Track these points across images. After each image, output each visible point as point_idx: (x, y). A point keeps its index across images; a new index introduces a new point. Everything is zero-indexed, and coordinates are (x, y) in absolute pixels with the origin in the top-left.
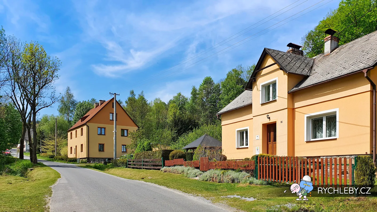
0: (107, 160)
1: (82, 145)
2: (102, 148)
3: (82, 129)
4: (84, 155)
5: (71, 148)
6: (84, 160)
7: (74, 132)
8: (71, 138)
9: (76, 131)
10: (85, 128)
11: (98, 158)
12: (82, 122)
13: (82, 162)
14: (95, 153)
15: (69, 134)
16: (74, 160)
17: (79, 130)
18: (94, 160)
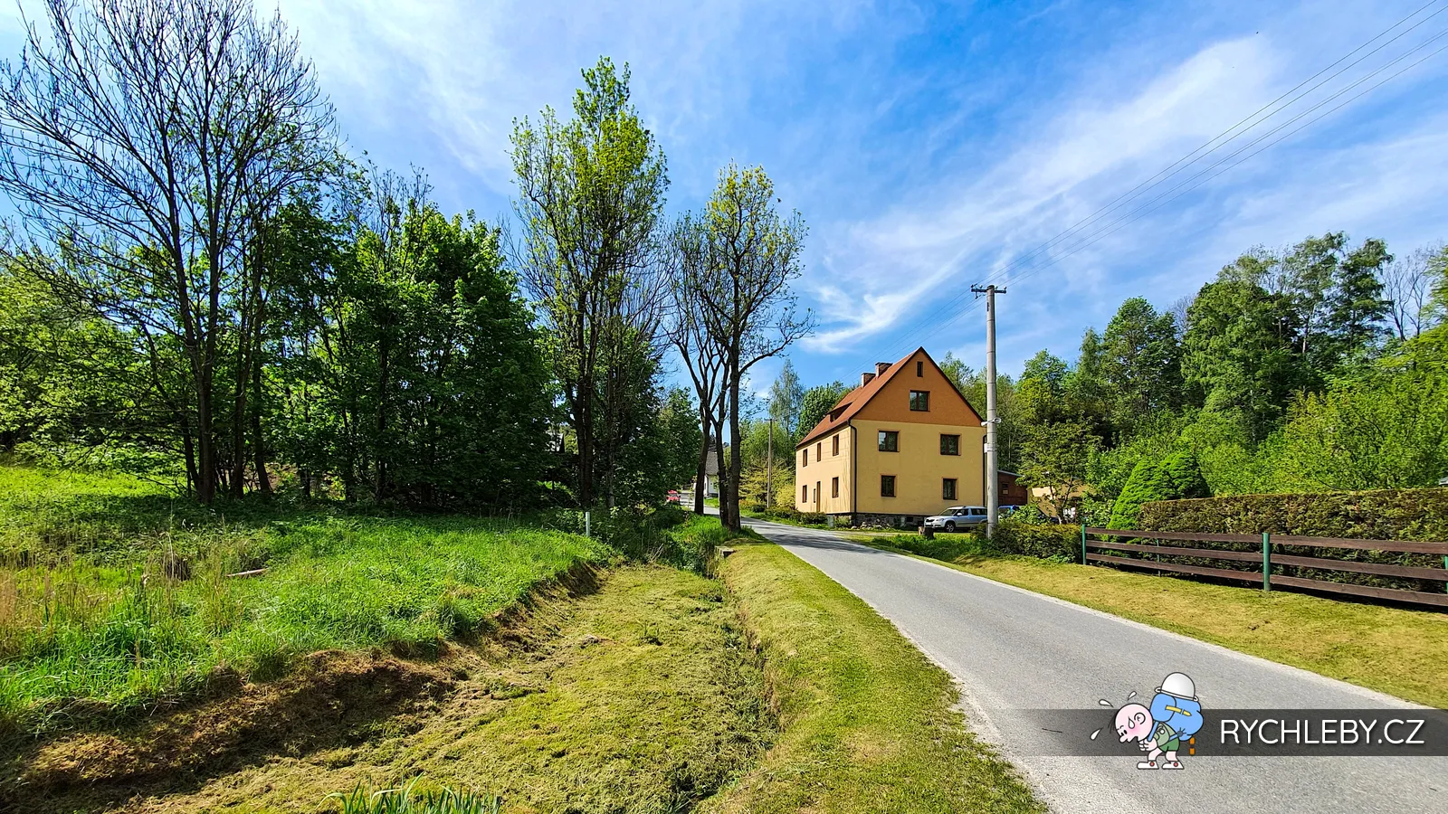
0: (903, 519)
1: (836, 480)
2: (888, 487)
3: (836, 438)
4: (842, 505)
5: (805, 487)
6: (843, 519)
7: (812, 449)
8: (805, 464)
9: (819, 444)
10: (845, 435)
11: (879, 514)
12: (832, 421)
13: (839, 526)
14: (873, 502)
15: (799, 454)
16: (818, 520)
17: (827, 443)
18: (870, 520)
